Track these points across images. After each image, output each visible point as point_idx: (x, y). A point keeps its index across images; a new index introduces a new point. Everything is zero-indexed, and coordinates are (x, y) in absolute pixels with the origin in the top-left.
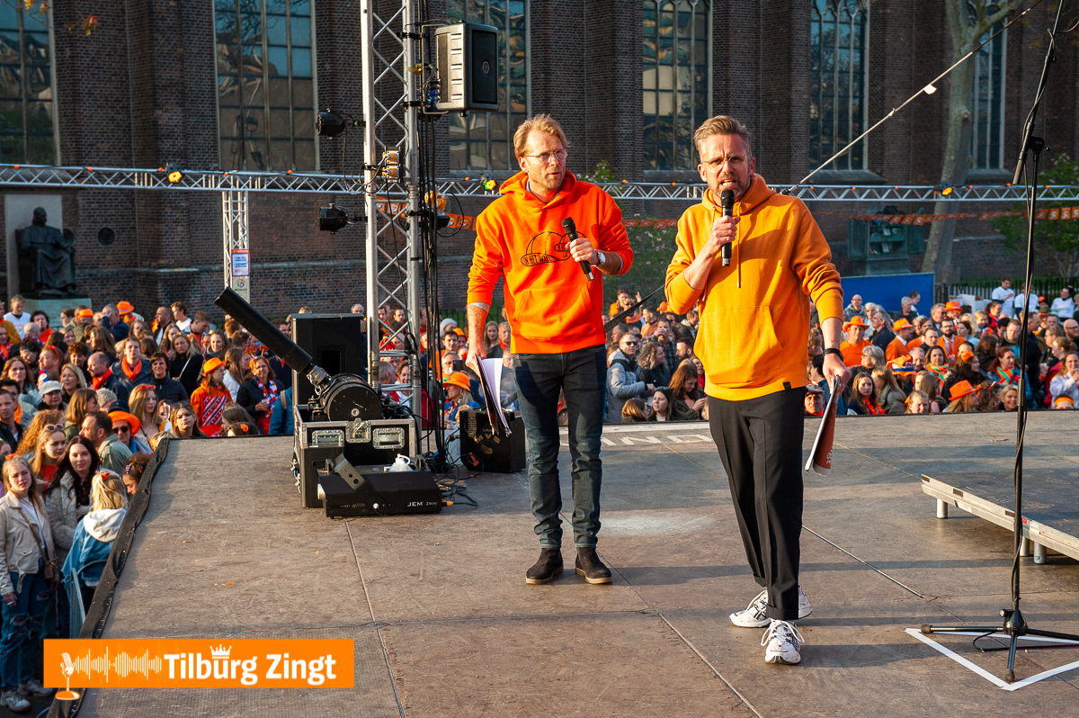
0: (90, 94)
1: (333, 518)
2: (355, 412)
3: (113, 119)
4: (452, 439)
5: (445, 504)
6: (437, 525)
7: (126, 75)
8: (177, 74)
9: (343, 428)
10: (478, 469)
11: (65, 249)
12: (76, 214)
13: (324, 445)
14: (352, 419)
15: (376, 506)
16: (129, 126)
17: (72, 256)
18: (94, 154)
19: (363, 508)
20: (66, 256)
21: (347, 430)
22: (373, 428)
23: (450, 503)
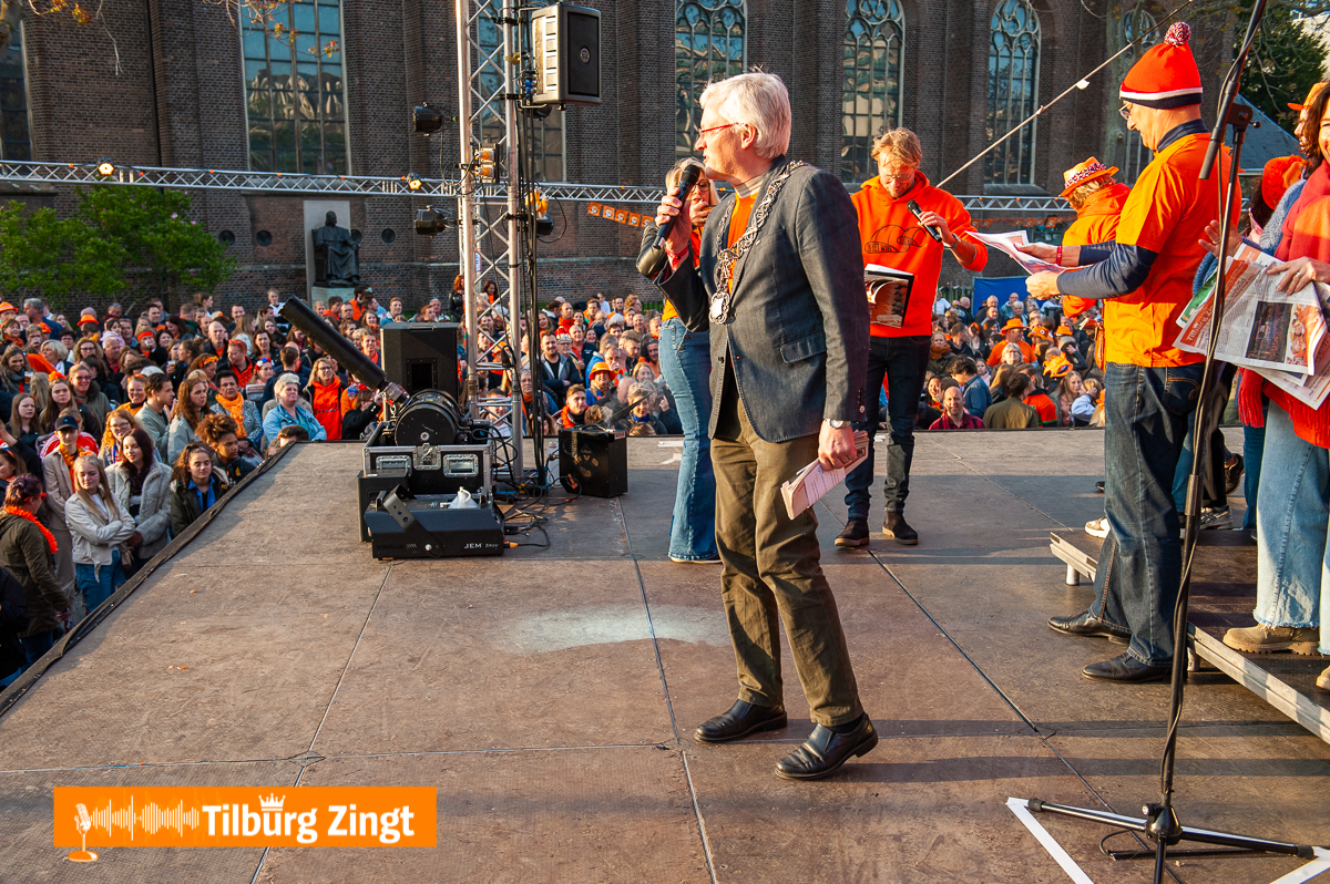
0: (375, 116)
1: (380, 559)
2: (425, 436)
3: (394, 138)
4: (551, 458)
5: (508, 546)
6: (489, 574)
7: (405, 101)
8: (446, 99)
9: (410, 454)
10: (576, 491)
11: (351, 246)
12: (364, 216)
13: (387, 474)
14: (420, 443)
15: (428, 547)
16: (407, 143)
17: (356, 252)
18: (378, 167)
19: (414, 549)
20: (352, 252)
21: (415, 456)
22: (443, 454)
23: (513, 544)
